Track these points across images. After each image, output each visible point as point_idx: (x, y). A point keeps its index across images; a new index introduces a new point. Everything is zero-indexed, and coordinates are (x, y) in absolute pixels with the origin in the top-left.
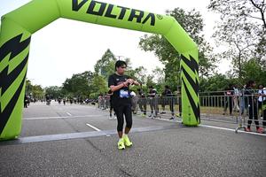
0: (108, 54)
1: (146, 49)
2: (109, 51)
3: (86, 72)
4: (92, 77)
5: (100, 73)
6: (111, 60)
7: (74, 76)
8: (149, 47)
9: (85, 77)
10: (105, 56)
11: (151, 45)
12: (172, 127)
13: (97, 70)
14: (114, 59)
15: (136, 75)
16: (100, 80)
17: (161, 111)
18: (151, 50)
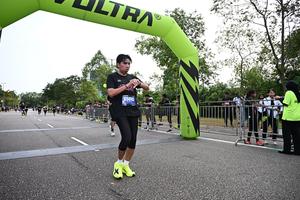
0: (99, 57)
1: (142, 52)
2: (99, 53)
3: (73, 77)
4: (80, 82)
5: (88, 78)
6: (102, 63)
7: (58, 81)
8: (145, 50)
9: (71, 82)
10: (95, 59)
11: (148, 48)
12: (170, 140)
13: (85, 74)
14: (106, 62)
16: (89, 87)
17: (158, 122)
18: (148, 53)
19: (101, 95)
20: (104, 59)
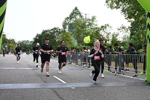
0: (76, 12)
1: (112, 7)
2: (76, 9)
3: (55, 29)
4: (60, 33)
5: (67, 30)
6: (78, 17)
7: (44, 32)
8: (115, 5)
9: (54, 33)
10: (72, 14)
11: (118, 3)
12: (135, 84)
13: (64, 26)
14: (81, 16)
15: (101, 32)
16: (67, 36)
17: (125, 68)
18: (117, 8)
19: (76, 43)
20: (80, 14)
